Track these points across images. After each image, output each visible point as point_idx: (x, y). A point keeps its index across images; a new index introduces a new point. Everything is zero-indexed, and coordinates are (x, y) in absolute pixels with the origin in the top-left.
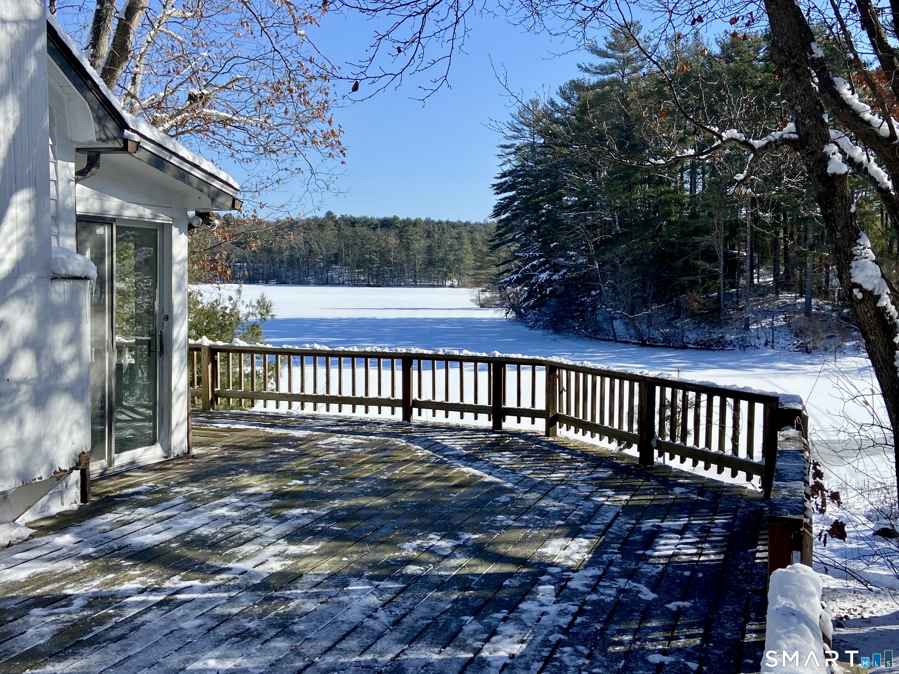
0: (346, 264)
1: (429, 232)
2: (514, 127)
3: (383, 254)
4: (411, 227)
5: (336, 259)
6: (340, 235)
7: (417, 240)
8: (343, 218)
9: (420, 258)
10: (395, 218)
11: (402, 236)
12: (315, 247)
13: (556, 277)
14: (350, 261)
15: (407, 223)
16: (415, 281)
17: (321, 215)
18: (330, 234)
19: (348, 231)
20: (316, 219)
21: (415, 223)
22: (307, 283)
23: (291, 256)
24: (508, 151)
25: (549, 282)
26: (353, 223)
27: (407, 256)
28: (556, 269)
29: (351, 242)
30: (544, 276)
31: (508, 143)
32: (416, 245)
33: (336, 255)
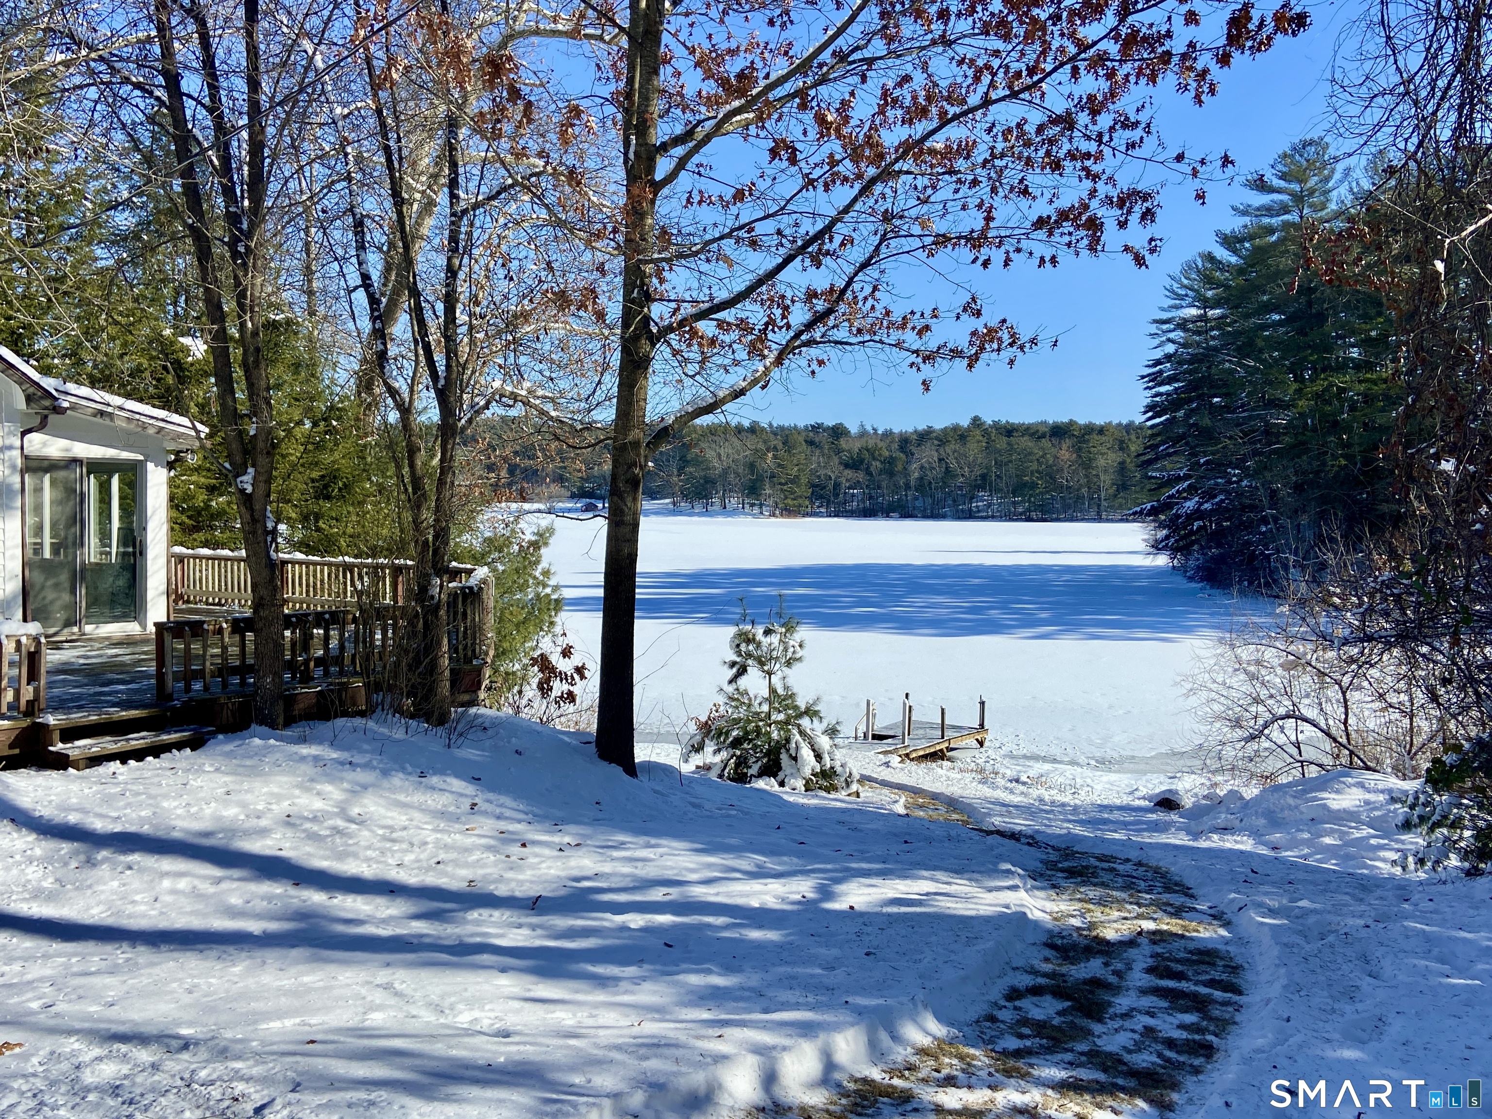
0: (998, 490)
1: (1122, 442)
2: (1173, 292)
3: (1050, 475)
4: (1095, 436)
5: (983, 482)
6: (989, 448)
7: (1103, 454)
8: (996, 425)
9: (1106, 480)
10: (1072, 423)
11: (1080, 449)
12: (953, 465)
13: (1207, 506)
14: (1002, 485)
15: (1090, 429)
16: (1099, 514)
17: (965, 422)
18: (974, 449)
19: (1002, 443)
20: (956, 428)
21: (1101, 430)
22: (942, 517)
23: (921, 479)
24: (1165, 327)
25: (1198, 514)
26: (1009, 431)
27: (1086, 476)
28: (1209, 495)
29: (1004, 458)
30: (1190, 505)
31: (1165, 316)
32: (1101, 462)
33: (984, 477)
